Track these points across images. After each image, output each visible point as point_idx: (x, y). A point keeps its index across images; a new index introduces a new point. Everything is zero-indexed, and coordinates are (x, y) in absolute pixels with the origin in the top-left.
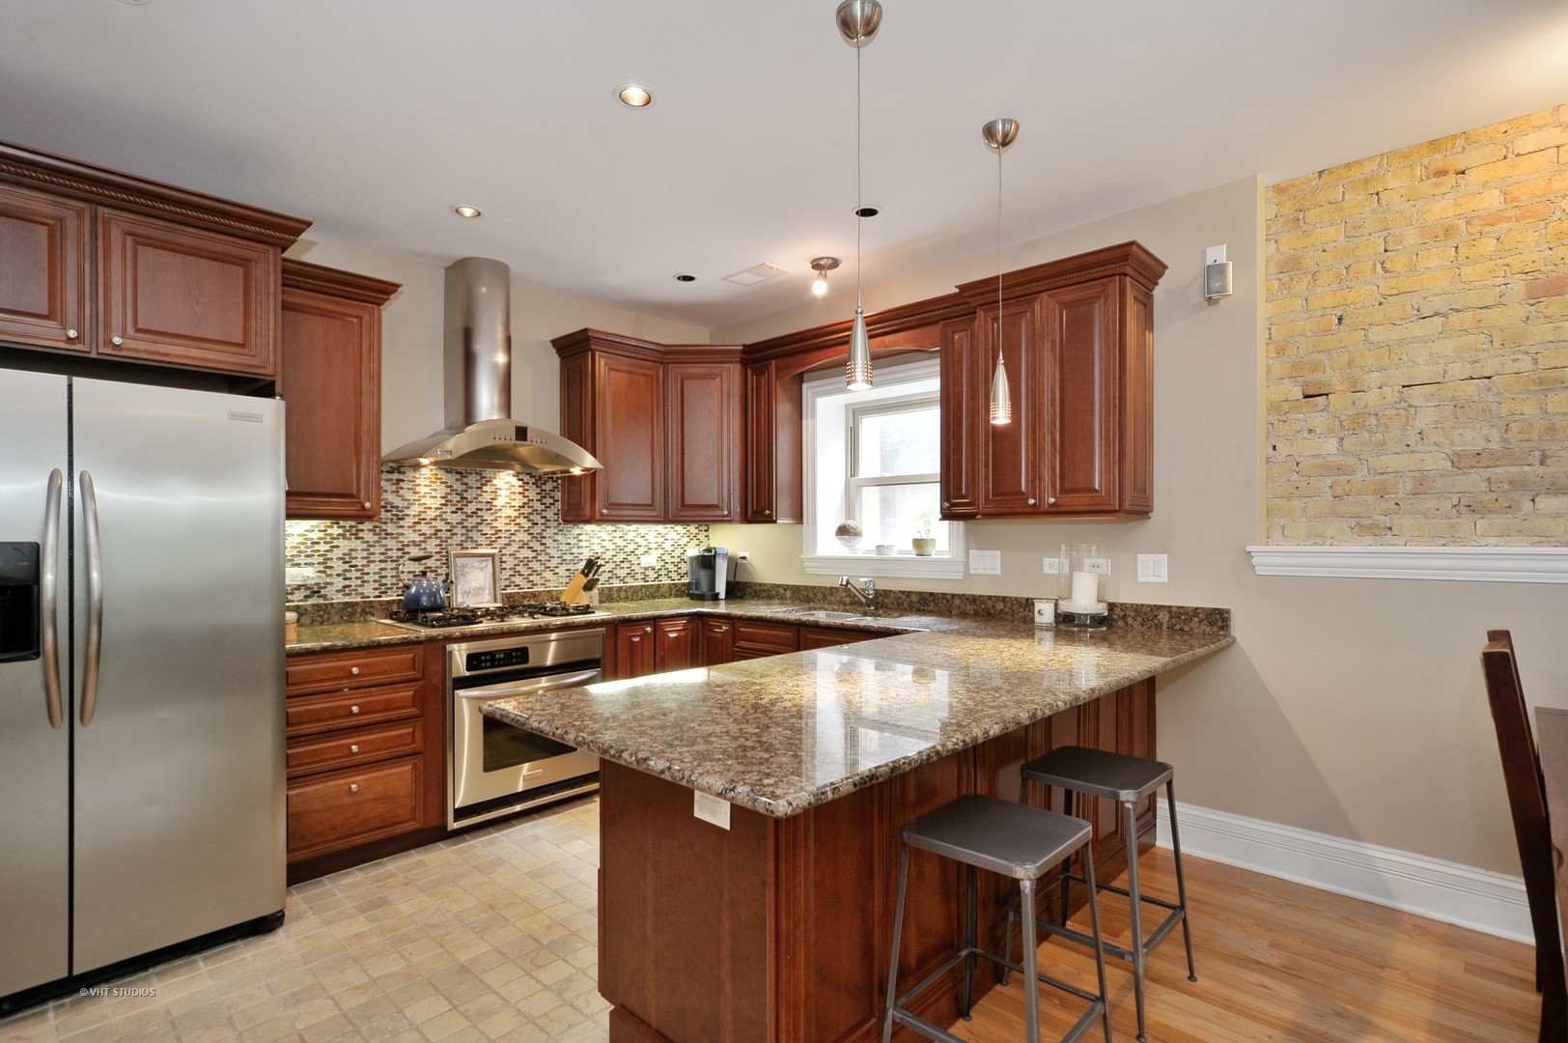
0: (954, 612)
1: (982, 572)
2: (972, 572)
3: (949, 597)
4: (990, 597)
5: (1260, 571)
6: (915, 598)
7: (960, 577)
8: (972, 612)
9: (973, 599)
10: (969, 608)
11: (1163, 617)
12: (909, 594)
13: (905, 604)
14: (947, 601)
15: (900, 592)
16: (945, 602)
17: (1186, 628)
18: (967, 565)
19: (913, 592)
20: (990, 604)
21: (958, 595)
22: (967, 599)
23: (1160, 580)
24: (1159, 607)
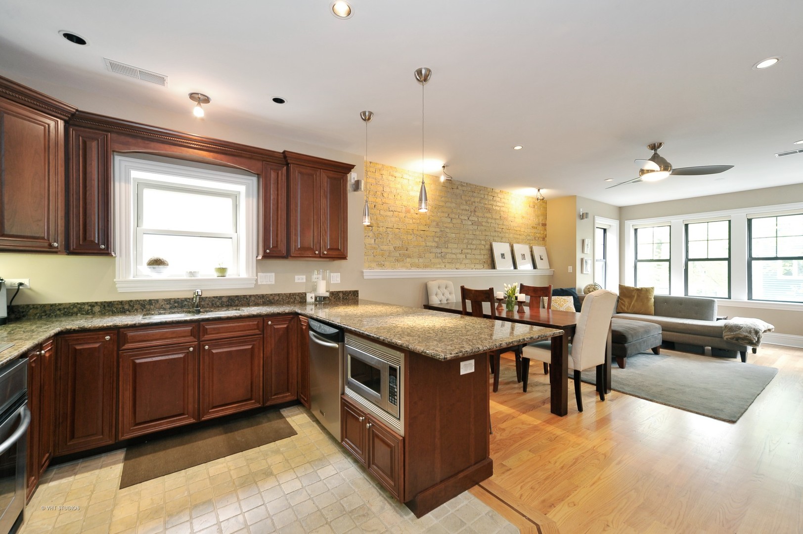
0: (251, 304)
1: (265, 283)
2: (259, 283)
3: (248, 297)
4: (271, 295)
5: (365, 277)
6: (224, 300)
7: (253, 286)
8: (262, 303)
9: (263, 296)
10: (261, 301)
11: (341, 295)
12: (221, 298)
13: (218, 303)
14: (247, 299)
15: (214, 297)
16: (245, 299)
17: (347, 298)
18: (257, 280)
19: (223, 297)
20: (271, 298)
21: (253, 295)
22: (259, 297)
23: (338, 282)
24: (339, 292)
